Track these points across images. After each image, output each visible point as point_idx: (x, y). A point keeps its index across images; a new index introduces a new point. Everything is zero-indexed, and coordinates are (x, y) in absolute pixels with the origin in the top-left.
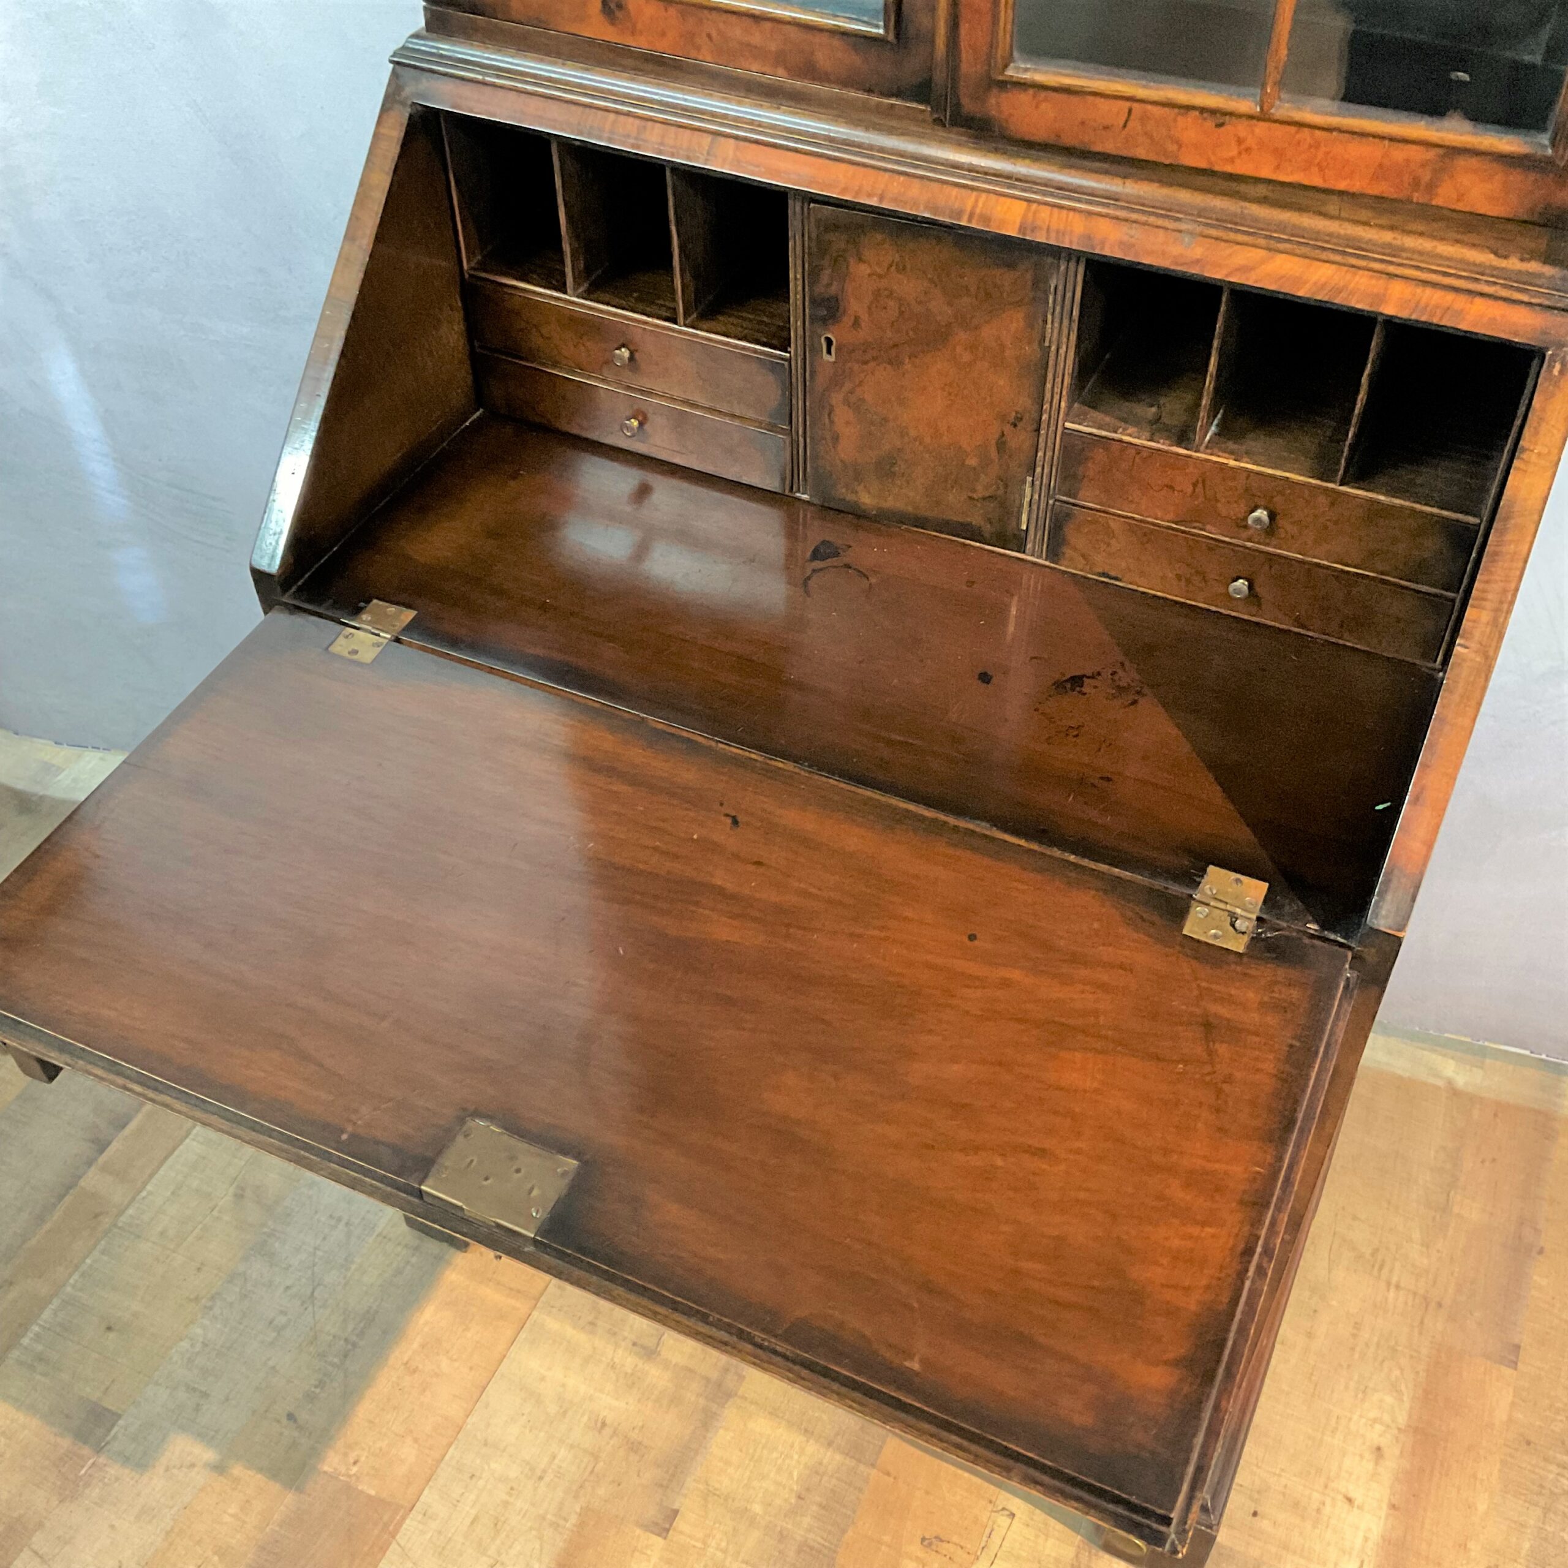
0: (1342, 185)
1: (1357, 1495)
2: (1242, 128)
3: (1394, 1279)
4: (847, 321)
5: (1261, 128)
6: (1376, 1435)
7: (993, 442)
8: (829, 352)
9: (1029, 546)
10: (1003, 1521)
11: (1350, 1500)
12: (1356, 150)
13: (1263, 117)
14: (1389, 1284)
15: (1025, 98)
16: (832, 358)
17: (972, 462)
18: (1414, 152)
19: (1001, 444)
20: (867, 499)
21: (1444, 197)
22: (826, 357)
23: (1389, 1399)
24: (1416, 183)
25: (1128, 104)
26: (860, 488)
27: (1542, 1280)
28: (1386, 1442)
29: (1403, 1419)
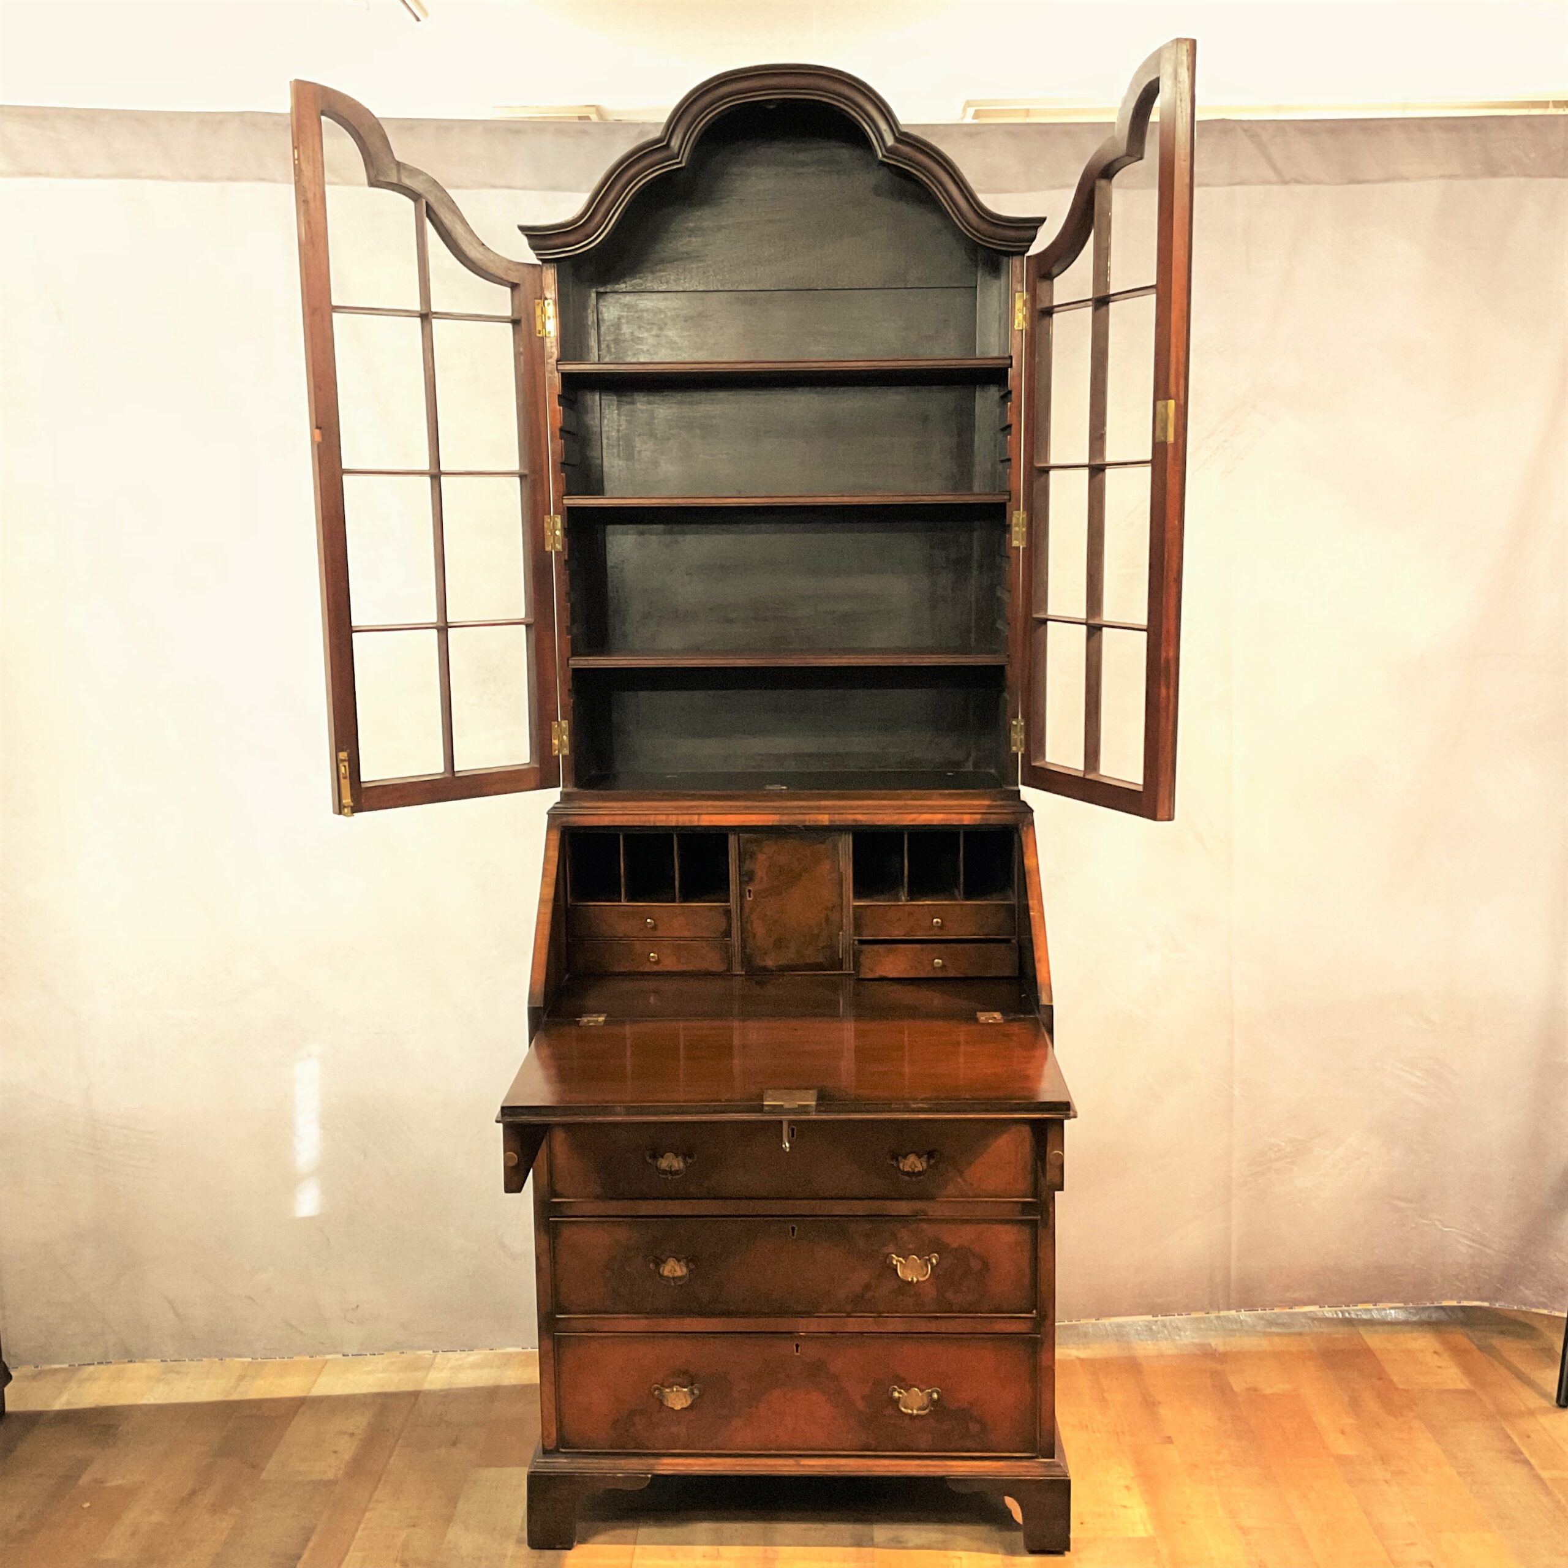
1: (1126, 1503)
3: (1096, 1430)
4: (757, 880)
6: (1123, 1482)
7: (824, 920)
8: (750, 897)
9: (844, 967)
11: (1124, 1507)
14: (1094, 1432)
16: (751, 899)
17: (816, 932)
19: (827, 919)
20: (770, 963)
22: (748, 899)
23: (1120, 1469)
26: (766, 958)
27: (1165, 1412)
28: (1127, 1483)
29: (1131, 1474)
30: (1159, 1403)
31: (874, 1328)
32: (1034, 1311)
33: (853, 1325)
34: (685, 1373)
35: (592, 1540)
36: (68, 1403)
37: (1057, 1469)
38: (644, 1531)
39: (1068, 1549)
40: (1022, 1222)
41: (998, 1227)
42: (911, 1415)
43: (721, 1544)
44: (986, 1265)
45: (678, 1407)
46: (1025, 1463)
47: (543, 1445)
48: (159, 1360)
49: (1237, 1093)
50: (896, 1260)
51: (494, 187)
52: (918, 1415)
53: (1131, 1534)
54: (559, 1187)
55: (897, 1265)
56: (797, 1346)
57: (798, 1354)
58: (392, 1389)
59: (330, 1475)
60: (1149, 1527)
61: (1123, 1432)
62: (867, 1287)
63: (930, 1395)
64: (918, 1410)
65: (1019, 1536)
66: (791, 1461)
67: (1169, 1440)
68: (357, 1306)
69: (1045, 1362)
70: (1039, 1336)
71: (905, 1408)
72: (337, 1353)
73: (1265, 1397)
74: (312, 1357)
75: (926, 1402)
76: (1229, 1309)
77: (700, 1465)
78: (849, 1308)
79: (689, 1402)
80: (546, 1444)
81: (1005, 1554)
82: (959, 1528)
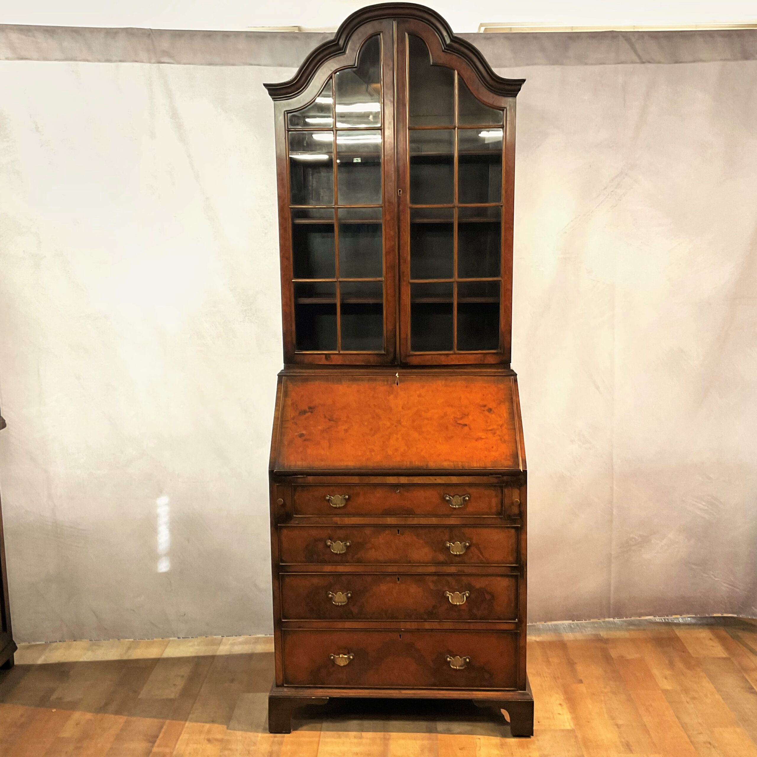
0: (470, 363)
1: (561, 712)
2: (451, 356)
3: (545, 676)
5: (455, 356)
6: (558, 702)
10: (478, 740)
11: (559, 714)
12: (470, 356)
13: (455, 354)
14: (544, 677)
15: (414, 358)
18: (479, 355)
21: (486, 362)
23: (557, 696)
24: (481, 360)
25: (431, 356)
27: (579, 668)
28: (561, 703)
29: (563, 698)
30: (576, 663)
31: (438, 627)
32: (517, 619)
33: (427, 626)
34: (345, 648)
35: (300, 729)
36: (45, 660)
37: (527, 696)
38: (325, 725)
39: (533, 735)
40: (512, 576)
41: (499, 578)
42: (456, 670)
43: (363, 731)
44: (493, 597)
45: (342, 665)
46: (511, 693)
47: (276, 683)
48: (89, 640)
49: (614, 513)
50: (448, 594)
51: (251, 65)
52: (459, 670)
53: (562, 728)
54: (284, 558)
55: (449, 597)
56: (400, 635)
57: (401, 639)
58: (201, 654)
59: (172, 696)
60: (572, 725)
61: (558, 677)
62: (434, 607)
63: (465, 660)
64: (459, 667)
65: (508, 728)
66: (397, 691)
67: (581, 681)
68: (185, 615)
69: (521, 645)
70: (519, 631)
71: (453, 666)
72: (174, 637)
73: (627, 660)
74: (163, 639)
75: (463, 662)
76: (609, 618)
77: (352, 693)
78: (426, 617)
79: (347, 662)
80: (278, 682)
81: (501, 737)
82: (479, 724)
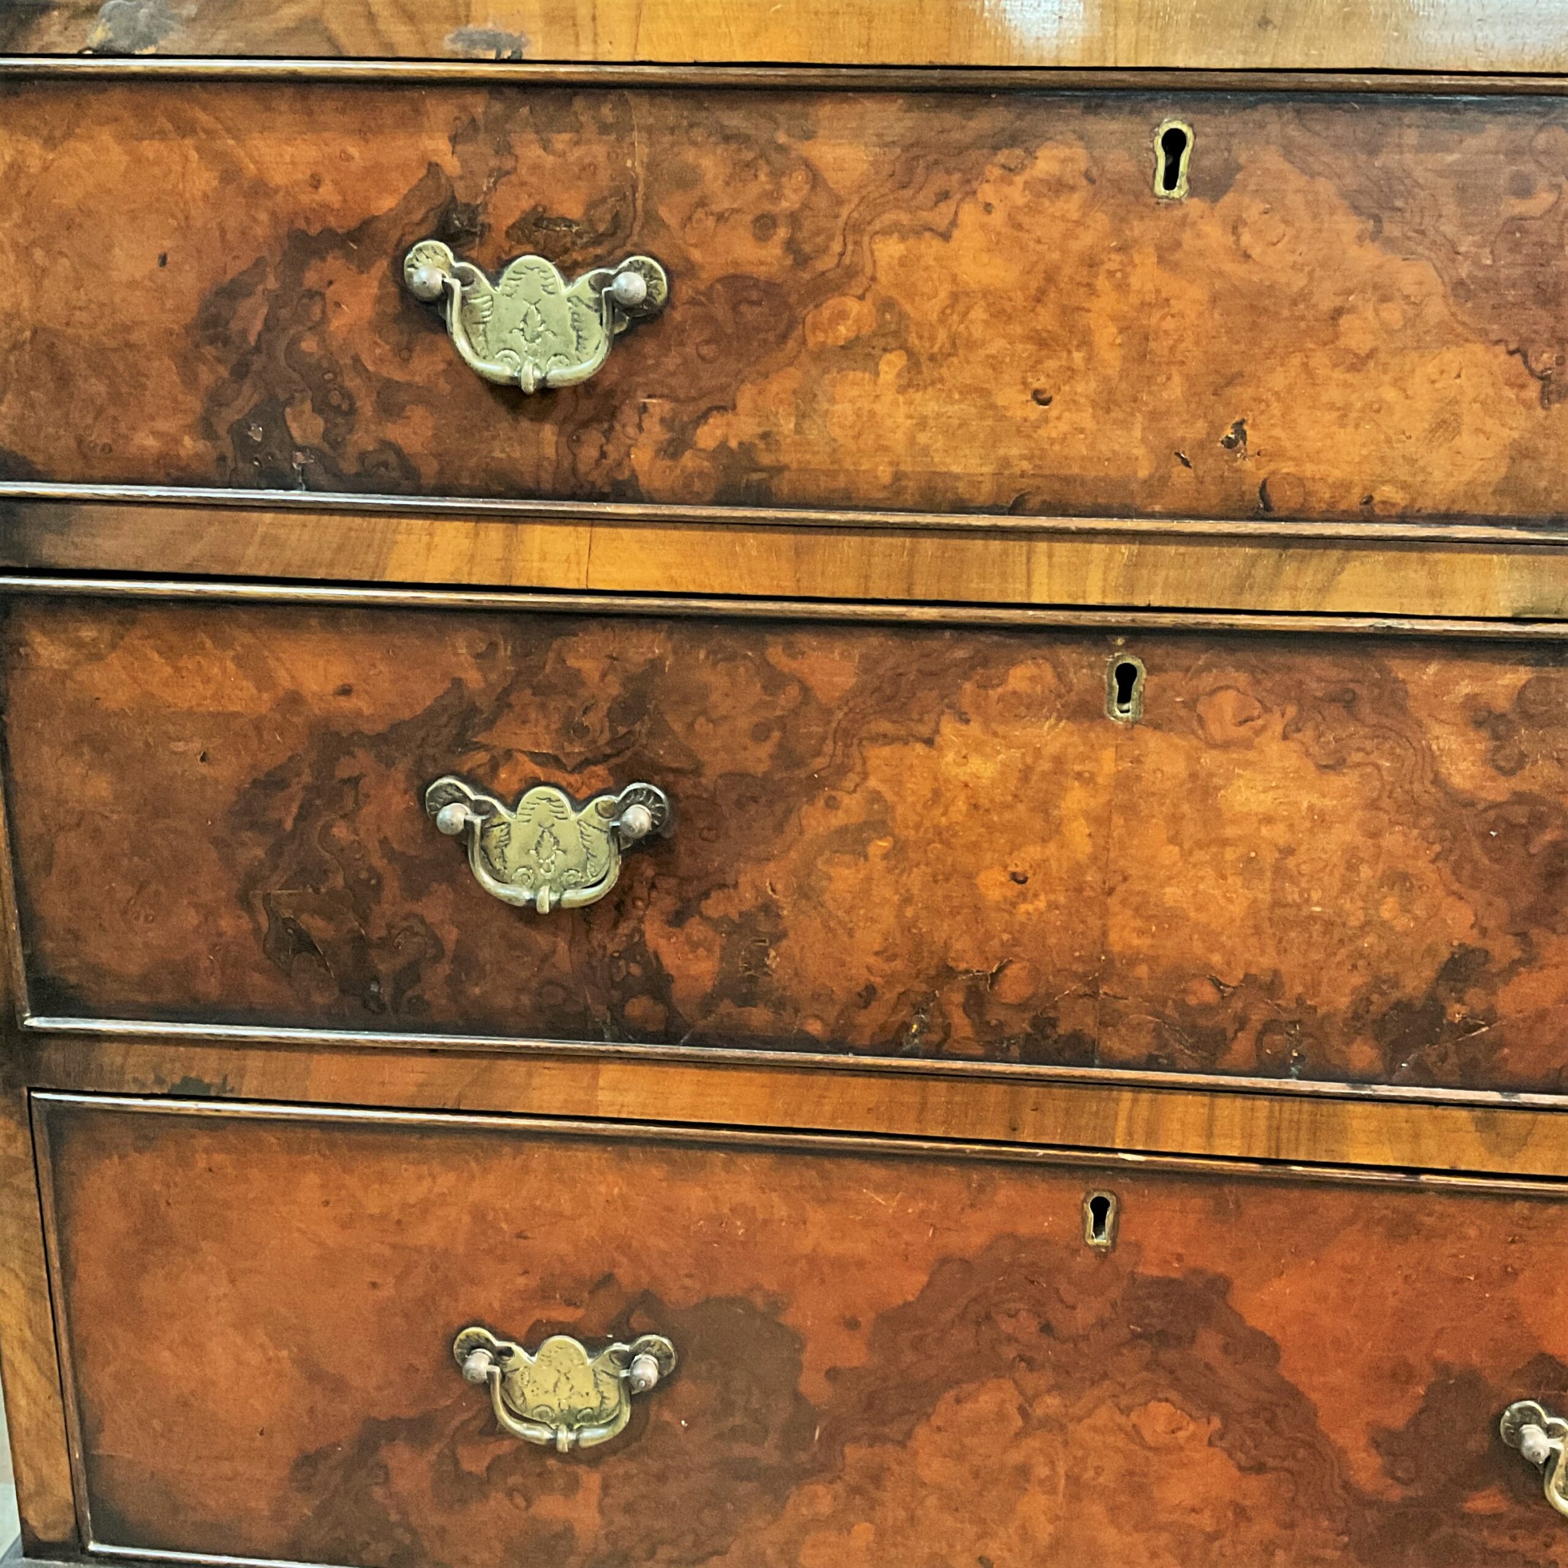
31: (1476, 1159)
56: (1100, 1207)
57: (1103, 1240)
